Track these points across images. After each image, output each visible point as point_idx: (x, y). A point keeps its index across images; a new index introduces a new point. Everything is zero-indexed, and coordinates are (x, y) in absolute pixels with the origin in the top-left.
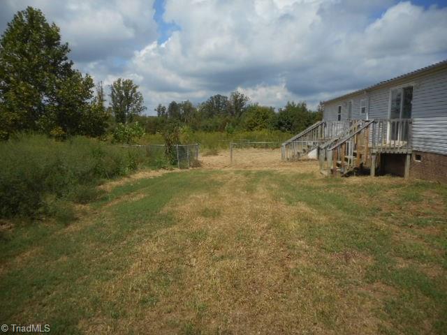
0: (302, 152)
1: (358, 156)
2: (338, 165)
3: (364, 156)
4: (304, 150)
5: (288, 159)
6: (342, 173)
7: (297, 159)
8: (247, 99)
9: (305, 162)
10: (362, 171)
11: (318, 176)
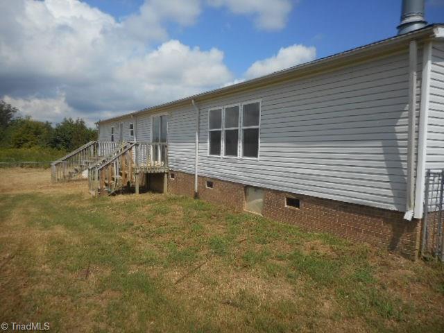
0: (74, 171)
1: (123, 175)
2: (106, 185)
3: (129, 176)
4: (76, 170)
5: (58, 179)
6: (109, 192)
7: (68, 179)
8: (15, 110)
9: (78, 183)
10: (129, 189)
11: (87, 196)
